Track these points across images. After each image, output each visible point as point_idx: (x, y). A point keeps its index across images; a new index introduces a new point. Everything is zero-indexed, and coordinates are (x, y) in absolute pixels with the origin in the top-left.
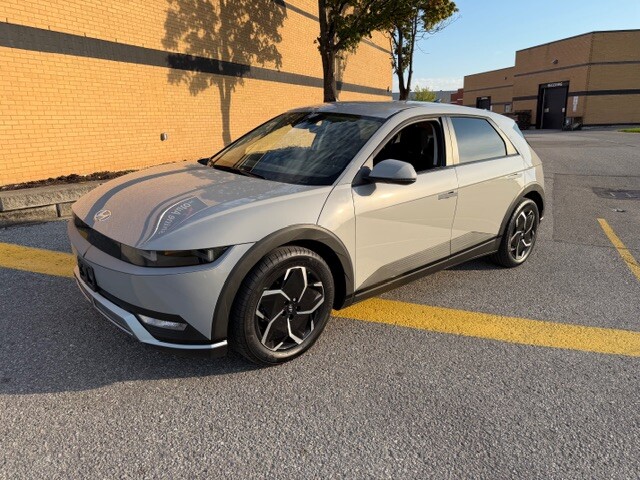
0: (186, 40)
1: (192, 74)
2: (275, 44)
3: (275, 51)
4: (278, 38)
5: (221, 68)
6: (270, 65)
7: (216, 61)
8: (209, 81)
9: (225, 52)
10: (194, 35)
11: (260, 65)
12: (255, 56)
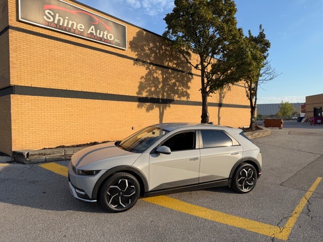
0: (147, 92)
1: (148, 104)
2: (187, 90)
3: (187, 93)
4: (189, 88)
5: (160, 101)
6: (184, 99)
7: (158, 99)
8: (155, 106)
9: (163, 95)
10: (150, 90)
11: (179, 99)
12: (177, 96)
